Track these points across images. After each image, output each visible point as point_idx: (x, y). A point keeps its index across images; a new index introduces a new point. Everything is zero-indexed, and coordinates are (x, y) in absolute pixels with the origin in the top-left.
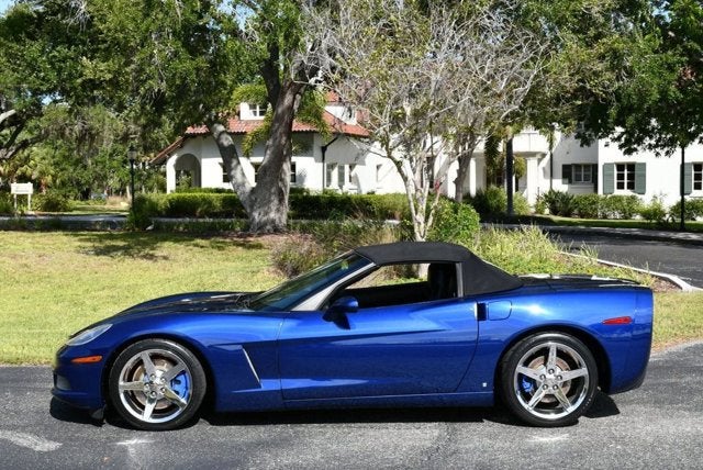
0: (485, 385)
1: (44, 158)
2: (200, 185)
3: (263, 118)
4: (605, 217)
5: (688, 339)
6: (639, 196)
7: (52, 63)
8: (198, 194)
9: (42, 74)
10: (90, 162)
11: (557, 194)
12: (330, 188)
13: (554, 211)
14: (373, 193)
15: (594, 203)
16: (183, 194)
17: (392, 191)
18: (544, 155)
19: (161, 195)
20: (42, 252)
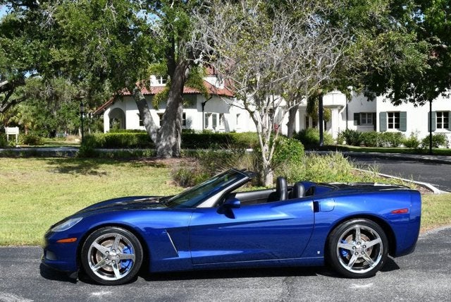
0: (319, 252)
1: (26, 112)
2: (125, 128)
3: (165, 85)
4: (381, 146)
5: (440, 225)
6: (403, 133)
7: (30, 51)
8: (123, 134)
9: (24, 58)
10: (55, 113)
11: (351, 132)
12: (208, 129)
13: (349, 142)
14: (234, 132)
15: (374, 137)
16: (114, 134)
17: (247, 131)
18: (342, 107)
19: (101, 134)
20: (24, 171)
